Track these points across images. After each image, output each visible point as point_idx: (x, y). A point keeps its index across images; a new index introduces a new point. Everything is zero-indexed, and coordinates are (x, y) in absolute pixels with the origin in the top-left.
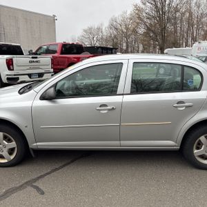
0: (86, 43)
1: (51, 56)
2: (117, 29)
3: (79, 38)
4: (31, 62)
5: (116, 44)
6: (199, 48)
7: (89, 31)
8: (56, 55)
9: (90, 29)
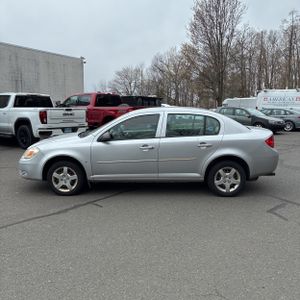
0: (121, 91)
1: (85, 108)
2: (162, 71)
3: (110, 83)
4: (65, 114)
5: (162, 91)
6: (265, 99)
7: (125, 74)
8: (89, 107)
9: (126, 71)
